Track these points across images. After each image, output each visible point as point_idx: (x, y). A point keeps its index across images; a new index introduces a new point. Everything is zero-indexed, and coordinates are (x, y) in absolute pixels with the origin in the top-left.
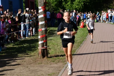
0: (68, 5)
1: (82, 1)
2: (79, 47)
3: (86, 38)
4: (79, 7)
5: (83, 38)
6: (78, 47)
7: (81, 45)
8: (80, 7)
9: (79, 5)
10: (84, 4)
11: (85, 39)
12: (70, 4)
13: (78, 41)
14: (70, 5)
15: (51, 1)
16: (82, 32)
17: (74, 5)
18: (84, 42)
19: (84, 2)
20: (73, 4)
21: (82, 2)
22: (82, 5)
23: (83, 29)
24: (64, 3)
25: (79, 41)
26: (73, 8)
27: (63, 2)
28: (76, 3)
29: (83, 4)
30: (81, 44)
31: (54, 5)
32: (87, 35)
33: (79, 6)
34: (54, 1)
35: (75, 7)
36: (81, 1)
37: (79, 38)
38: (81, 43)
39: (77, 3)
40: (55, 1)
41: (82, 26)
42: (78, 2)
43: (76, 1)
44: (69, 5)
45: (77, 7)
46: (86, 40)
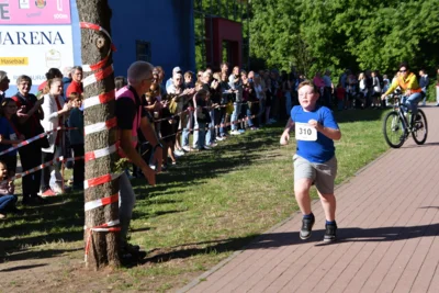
0: (365, 48)
1: (414, 34)
4: (405, 54)
8: (408, 53)
9: (404, 46)
10: (420, 41)
12: (373, 43)
14: (373, 47)
15: (307, 36)
17: (386, 46)
19: (422, 34)
20: (384, 44)
21: (415, 37)
22: (413, 46)
24: (350, 42)
26: (383, 57)
27: (348, 38)
28: (393, 40)
29: (417, 42)
31: (316, 49)
33: (404, 49)
34: (315, 38)
35: (388, 55)
36: (410, 34)
39: (397, 41)
40: (321, 36)
42: (398, 36)
43: (396, 32)
44: (369, 49)
45: (395, 52)
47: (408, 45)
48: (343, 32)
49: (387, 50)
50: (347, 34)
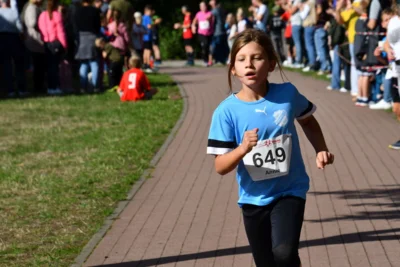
2: (108, 222)
3: (153, 163)
5: (131, 163)
6: (101, 223)
7: (115, 207)
11: (145, 167)
13: (99, 181)
16: (131, 127)
18: (135, 187)
23: (138, 107)
25: (107, 184)
30: (117, 200)
32: (160, 145)
37: (109, 163)
38: (122, 196)
41: (132, 86)
46: (149, 176)
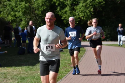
0: (66, 13)
1: (90, 6)
8: (87, 15)
9: (86, 12)
14: (70, 11)
17: (77, 11)
20: (75, 11)
22: (90, 11)
24: (58, 9)
28: (80, 9)
29: (92, 10)
31: (40, 12)
35: (78, 16)
36: (88, 5)
40: (43, 5)
42: (82, 6)
43: (81, 5)
44: (68, 13)
45: (81, 15)
47: (87, 11)
48: (55, 3)
49: (77, 14)
50: (57, 4)
